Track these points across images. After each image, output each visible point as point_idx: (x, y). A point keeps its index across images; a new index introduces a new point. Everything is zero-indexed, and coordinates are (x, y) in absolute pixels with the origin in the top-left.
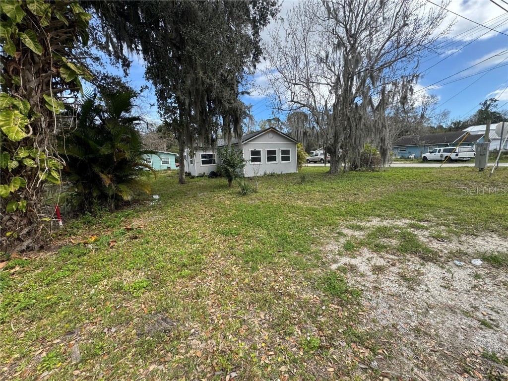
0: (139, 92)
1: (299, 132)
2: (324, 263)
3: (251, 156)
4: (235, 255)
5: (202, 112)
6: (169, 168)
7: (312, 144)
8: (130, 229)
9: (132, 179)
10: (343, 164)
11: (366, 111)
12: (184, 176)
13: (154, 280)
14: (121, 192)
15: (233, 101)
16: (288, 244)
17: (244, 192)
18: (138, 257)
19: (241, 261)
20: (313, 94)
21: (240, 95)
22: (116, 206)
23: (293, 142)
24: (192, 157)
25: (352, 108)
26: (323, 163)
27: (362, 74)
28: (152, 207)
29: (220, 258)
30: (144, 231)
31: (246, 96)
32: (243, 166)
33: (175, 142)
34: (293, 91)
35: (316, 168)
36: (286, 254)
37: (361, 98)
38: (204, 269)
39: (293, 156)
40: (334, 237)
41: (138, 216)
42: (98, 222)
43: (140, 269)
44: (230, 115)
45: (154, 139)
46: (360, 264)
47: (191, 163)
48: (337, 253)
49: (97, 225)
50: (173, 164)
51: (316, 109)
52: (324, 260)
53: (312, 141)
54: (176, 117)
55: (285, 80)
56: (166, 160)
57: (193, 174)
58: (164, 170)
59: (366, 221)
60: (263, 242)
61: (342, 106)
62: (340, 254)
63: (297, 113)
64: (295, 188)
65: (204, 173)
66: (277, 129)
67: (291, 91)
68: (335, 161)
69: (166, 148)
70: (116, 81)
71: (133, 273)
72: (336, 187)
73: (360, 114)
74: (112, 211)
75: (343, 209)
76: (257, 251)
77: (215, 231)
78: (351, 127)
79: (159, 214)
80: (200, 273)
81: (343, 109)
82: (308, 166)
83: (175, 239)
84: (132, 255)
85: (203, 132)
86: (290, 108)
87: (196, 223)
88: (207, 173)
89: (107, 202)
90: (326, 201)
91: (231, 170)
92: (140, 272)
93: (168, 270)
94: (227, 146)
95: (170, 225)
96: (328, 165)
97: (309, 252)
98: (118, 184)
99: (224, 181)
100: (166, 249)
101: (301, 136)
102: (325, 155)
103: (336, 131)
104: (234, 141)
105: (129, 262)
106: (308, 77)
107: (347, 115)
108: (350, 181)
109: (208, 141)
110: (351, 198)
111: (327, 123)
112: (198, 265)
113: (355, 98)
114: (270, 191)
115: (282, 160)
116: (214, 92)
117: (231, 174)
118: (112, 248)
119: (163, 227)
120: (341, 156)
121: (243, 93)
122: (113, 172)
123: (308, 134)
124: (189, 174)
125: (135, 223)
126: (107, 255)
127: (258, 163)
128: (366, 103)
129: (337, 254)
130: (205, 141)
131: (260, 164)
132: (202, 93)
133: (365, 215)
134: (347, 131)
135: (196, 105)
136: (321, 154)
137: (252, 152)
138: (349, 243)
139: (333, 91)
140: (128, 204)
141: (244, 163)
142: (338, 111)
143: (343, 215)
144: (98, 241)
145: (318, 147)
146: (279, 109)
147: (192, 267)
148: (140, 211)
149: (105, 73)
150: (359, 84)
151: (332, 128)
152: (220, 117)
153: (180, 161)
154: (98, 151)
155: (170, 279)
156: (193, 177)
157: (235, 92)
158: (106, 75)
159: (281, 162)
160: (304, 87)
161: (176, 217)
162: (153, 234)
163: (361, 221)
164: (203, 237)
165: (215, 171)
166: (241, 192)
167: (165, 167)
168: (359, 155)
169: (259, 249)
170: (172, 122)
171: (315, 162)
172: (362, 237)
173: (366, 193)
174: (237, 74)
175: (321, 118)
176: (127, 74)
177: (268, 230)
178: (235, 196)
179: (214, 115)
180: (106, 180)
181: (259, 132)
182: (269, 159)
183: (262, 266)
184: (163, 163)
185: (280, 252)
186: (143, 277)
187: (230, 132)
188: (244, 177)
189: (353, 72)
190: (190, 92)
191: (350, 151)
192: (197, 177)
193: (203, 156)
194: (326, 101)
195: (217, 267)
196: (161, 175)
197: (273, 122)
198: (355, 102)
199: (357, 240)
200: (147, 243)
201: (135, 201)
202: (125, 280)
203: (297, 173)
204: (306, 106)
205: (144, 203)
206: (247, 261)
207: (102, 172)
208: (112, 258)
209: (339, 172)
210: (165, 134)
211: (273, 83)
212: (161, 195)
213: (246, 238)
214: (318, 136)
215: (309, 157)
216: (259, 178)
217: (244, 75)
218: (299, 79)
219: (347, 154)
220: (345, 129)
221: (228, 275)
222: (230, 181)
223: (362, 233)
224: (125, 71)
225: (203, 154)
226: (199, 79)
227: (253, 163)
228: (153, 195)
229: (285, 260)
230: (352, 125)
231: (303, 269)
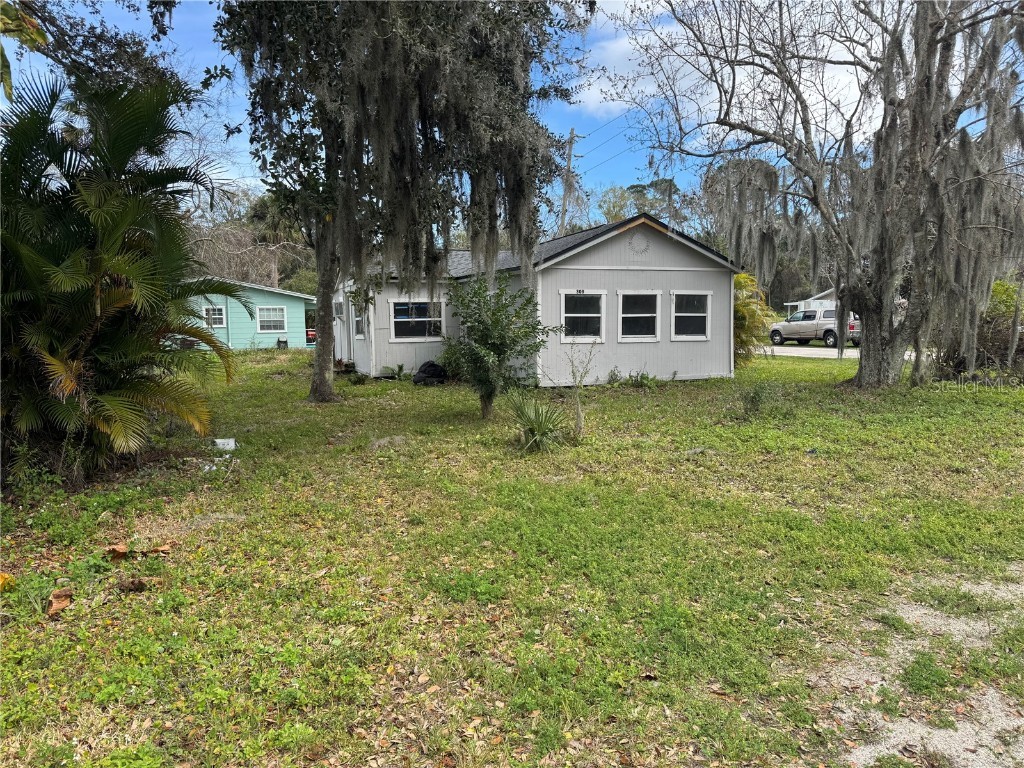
0: (200, 87)
1: (745, 232)
2: (819, 739)
3: (564, 315)
4: (480, 679)
5: (401, 158)
6: (282, 345)
7: (794, 276)
8: (124, 556)
9: (149, 378)
10: (909, 355)
11: (1000, 158)
12: (330, 376)
13: (180, 752)
14: (108, 420)
15: (506, 120)
16: (684, 649)
17: (532, 442)
18: (137, 658)
19: (499, 704)
20: (799, 98)
21: (533, 101)
22: (87, 469)
23: (724, 267)
24: (361, 310)
25: (946, 147)
26: (834, 346)
27: (986, 28)
28: (210, 479)
29: (425, 686)
30: (170, 566)
31: (556, 103)
32: (536, 348)
33: (308, 258)
34: (728, 85)
35: (808, 366)
36: (674, 689)
37: (982, 113)
38: (361, 724)
39: (718, 317)
40: (865, 637)
41: (156, 510)
42: (21, 524)
43: (136, 707)
44: (496, 169)
45: (240, 244)
46: (971, 756)
47: (359, 331)
48: (876, 700)
49: (20, 532)
50: (296, 334)
51: (810, 150)
52: (823, 726)
53: (795, 266)
54: (316, 170)
55: (700, 48)
56: (274, 317)
57: (361, 369)
58: (266, 350)
59: (996, 580)
60: (589, 634)
61: (908, 143)
62: (888, 708)
63: (739, 164)
64: (719, 436)
65: (401, 368)
66: (665, 221)
67: (720, 86)
68: (878, 341)
69: (276, 276)
70: (126, 50)
71: (113, 719)
72: (881, 440)
73: (978, 173)
74: (72, 487)
75: (903, 528)
76: (565, 670)
77: (419, 578)
78: (941, 217)
79: (229, 506)
80: (345, 736)
81: (910, 152)
82: (774, 357)
83: (274, 603)
84: (118, 650)
85: (401, 225)
86: (716, 148)
87: (354, 545)
88: (412, 366)
89: (59, 454)
90: (838, 492)
91: (491, 359)
92: (137, 714)
93: (235, 716)
94: (481, 278)
95: (262, 550)
96: (853, 354)
97: (762, 688)
98: (100, 392)
99: (466, 397)
100: (237, 638)
101: (750, 247)
102: (841, 315)
103: (884, 229)
104: (504, 258)
105: (106, 678)
106: (783, 39)
107: (925, 173)
108: (934, 420)
109: (417, 259)
110: (937, 486)
111: (851, 204)
112: (343, 708)
113: (959, 112)
114: (628, 440)
115: (678, 332)
116: (443, 88)
117: (493, 375)
118: (55, 618)
119: (237, 555)
120: (902, 324)
121: (544, 94)
122: (87, 353)
123: (777, 241)
124: (346, 370)
125: (145, 533)
126: (37, 642)
127: (589, 339)
128: (998, 133)
129: (877, 707)
130: (405, 260)
131: (594, 343)
132: (403, 90)
133: (992, 552)
134: (928, 233)
135: (381, 132)
136: (827, 314)
137: (569, 299)
138: (924, 662)
139: (874, 89)
140: (127, 463)
141: (541, 337)
142: (894, 161)
143: (905, 550)
144: (12, 589)
145: (814, 288)
146: (672, 150)
147: (319, 715)
148: (166, 493)
149: (97, 24)
150: (973, 63)
151: (868, 219)
152: (461, 175)
153: (319, 322)
154: (44, 280)
155: (238, 754)
156: (361, 380)
157: (516, 89)
158: (98, 31)
159: (675, 337)
160: (768, 72)
161: (285, 520)
162: (198, 576)
163: (977, 578)
164: (371, 600)
165: (439, 362)
166: (523, 438)
167: (269, 340)
168: (972, 322)
169: (571, 662)
170: (298, 188)
171: (803, 342)
172: (978, 644)
173: (999, 468)
174: (526, 27)
175: (826, 184)
176: (163, 31)
177: (610, 587)
178: (498, 453)
179: (440, 169)
180: (63, 377)
181: (598, 231)
182: (631, 327)
183: (577, 730)
184: (262, 328)
185: (649, 678)
186: (144, 737)
187: (493, 228)
188: (537, 386)
189: (950, 22)
190: (361, 89)
191: (937, 308)
192: (376, 378)
193: (400, 310)
194: (849, 124)
195: (413, 721)
196: (251, 366)
197: (650, 194)
198: (959, 126)
199: (960, 654)
200: (176, 610)
201: (154, 456)
202: (84, 742)
203: (730, 380)
204: (774, 140)
205: (184, 463)
206: (522, 706)
207: (53, 352)
208: (50, 658)
209: (895, 383)
210: (275, 227)
211: (652, 61)
212: (243, 438)
213: (529, 615)
214: (815, 248)
215: (780, 324)
216: (590, 394)
217: (549, 30)
218: (751, 46)
219: (925, 316)
220: (918, 224)
221: (450, 755)
222: (487, 397)
223: (981, 626)
224: (156, 21)
225: (397, 301)
226: (394, 44)
227: (570, 339)
228: (216, 436)
229: (668, 712)
230: (947, 211)
231: (738, 756)
